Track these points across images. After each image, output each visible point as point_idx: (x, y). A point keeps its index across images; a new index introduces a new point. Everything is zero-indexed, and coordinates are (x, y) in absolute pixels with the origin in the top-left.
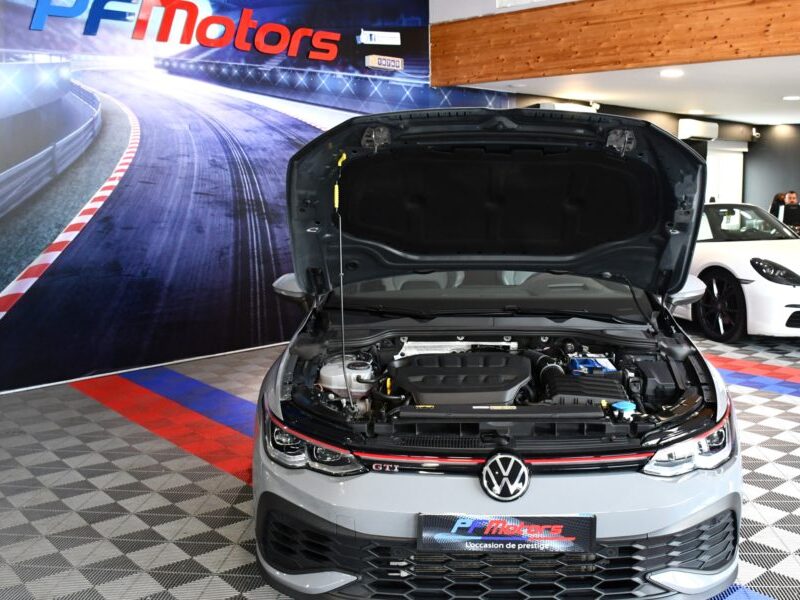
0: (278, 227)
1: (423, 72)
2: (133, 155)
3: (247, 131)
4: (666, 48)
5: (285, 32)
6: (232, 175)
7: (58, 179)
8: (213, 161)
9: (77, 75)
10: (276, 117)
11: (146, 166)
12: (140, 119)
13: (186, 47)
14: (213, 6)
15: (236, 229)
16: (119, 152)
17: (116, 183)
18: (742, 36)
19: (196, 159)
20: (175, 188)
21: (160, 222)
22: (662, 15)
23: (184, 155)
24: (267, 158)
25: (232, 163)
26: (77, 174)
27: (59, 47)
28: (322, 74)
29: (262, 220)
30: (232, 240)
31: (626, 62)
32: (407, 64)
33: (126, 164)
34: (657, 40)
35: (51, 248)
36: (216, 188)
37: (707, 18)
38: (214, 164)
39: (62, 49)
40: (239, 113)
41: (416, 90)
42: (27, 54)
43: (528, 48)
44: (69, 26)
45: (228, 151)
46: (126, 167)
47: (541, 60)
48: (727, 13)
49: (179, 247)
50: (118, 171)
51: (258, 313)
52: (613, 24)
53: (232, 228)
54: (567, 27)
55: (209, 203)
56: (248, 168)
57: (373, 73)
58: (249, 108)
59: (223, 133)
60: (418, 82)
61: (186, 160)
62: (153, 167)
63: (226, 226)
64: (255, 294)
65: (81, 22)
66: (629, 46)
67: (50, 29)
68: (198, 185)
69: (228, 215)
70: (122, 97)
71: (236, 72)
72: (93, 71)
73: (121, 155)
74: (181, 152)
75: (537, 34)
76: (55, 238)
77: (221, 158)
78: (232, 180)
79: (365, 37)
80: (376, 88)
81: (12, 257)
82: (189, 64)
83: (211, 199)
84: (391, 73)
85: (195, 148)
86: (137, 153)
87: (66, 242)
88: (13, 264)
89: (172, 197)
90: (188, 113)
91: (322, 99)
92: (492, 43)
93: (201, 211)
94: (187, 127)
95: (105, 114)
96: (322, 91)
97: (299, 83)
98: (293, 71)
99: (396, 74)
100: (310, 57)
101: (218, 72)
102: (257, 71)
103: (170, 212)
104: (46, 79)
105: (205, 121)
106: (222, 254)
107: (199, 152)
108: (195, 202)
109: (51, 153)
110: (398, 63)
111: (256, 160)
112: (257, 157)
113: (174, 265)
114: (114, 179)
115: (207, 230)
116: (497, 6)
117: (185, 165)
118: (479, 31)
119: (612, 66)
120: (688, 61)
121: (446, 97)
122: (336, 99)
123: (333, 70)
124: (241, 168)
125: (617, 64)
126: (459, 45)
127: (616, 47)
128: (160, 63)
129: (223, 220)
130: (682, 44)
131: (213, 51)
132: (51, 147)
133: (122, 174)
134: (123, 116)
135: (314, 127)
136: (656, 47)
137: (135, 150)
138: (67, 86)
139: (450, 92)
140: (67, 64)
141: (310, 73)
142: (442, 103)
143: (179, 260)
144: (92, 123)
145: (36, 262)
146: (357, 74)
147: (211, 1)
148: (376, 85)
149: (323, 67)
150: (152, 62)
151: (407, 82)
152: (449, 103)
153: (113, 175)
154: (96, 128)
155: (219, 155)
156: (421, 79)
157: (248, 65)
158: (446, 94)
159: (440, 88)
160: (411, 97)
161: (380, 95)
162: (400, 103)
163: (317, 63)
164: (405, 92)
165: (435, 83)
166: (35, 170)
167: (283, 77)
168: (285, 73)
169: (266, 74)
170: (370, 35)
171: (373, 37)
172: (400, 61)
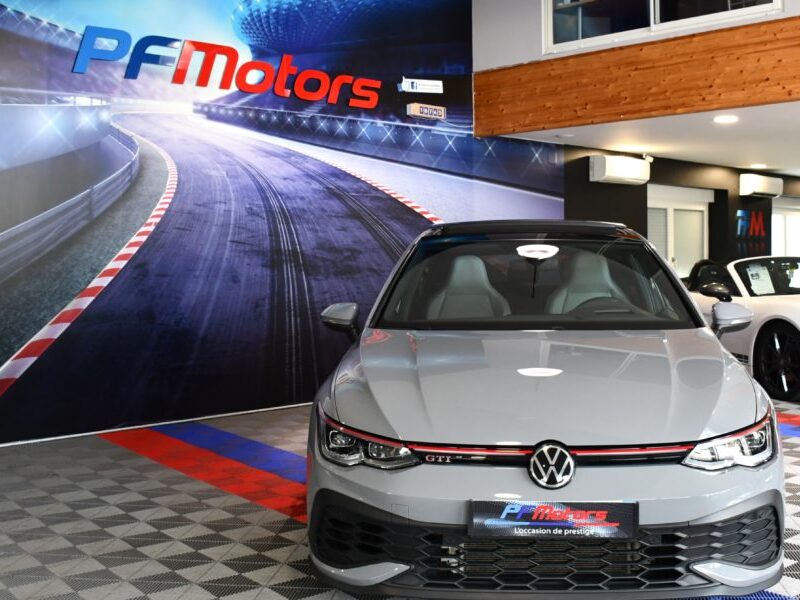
0: (315, 279)
1: (467, 121)
2: (170, 200)
3: (285, 179)
4: (718, 91)
5: (325, 79)
6: (269, 224)
7: (94, 223)
8: (250, 209)
9: (117, 118)
10: (314, 165)
11: (181, 212)
12: (177, 164)
13: (225, 92)
14: (253, 52)
15: (273, 280)
16: (156, 197)
17: (151, 229)
18: (795, 77)
19: (233, 206)
20: (211, 236)
21: (194, 270)
22: (713, 57)
23: (220, 202)
24: (305, 207)
25: (270, 211)
26: (113, 218)
27: (99, 90)
28: (362, 122)
29: (299, 272)
30: (268, 291)
31: (676, 107)
32: (449, 113)
33: (166, 203)
34: (708, 83)
35: (85, 293)
36: (253, 237)
37: (759, 60)
38: (251, 212)
39: (104, 92)
40: (277, 160)
41: (458, 140)
42: (69, 96)
43: (575, 95)
44: (110, 69)
45: (265, 199)
46: (163, 213)
47: (588, 107)
48: (779, 54)
49: (213, 298)
50: (153, 217)
51: (294, 369)
52: (662, 68)
53: (269, 279)
54: (616, 73)
55: (245, 252)
56: (285, 217)
57: (415, 123)
58: (288, 155)
59: (261, 181)
60: (461, 131)
61: (223, 207)
62: (190, 213)
63: (262, 277)
64: (291, 348)
65: (122, 65)
66: (680, 90)
68: (234, 234)
69: (264, 266)
70: (160, 142)
71: (275, 118)
72: (132, 115)
73: (158, 200)
74: (218, 199)
75: (585, 81)
76: (89, 282)
77: (259, 207)
78: (269, 227)
79: (406, 85)
80: (418, 138)
81: (46, 301)
82: (227, 109)
83: (248, 248)
84: (434, 122)
85: (232, 195)
86: (174, 199)
87: (100, 287)
88: (47, 308)
89: (208, 244)
90: (224, 158)
91: (362, 147)
92: (537, 91)
93: (237, 260)
94: (225, 173)
95: (143, 159)
96: (363, 139)
97: (339, 131)
98: (333, 119)
99: (439, 124)
100: (351, 104)
101: (257, 118)
102: (296, 118)
103: (206, 260)
104: (86, 121)
105: (245, 169)
106: (257, 306)
107: (236, 199)
108: (231, 251)
109: (89, 196)
110: (440, 112)
111: (294, 209)
112: (295, 206)
113: (208, 315)
114: (150, 224)
115: (243, 280)
116: (543, 52)
117: (222, 212)
118: (524, 78)
119: (662, 112)
120: (741, 104)
121: (490, 148)
122: (377, 148)
123: (374, 118)
124: (279, 218)
125: (668, 109)
126: (503, 93)
127: (666, 92)
128: (199, 107)
129: (259, 271)
130: (733, 86)
131: (252, 96)
132: (88, 191)
133: (158, 220)
134: (161, 161)
135: (354, 177)
136: (708, 91)
137: (172, 195)
138: (106, 129)
139: (494, 143)
140: (107, 108)
141: (350, 121)
142: (486, 154)
143: (213, 310)
144: (130, 167)
145: (70, 306)
146: (398, 123)
147: (251, 46)
148: (418, 134)
149: (363, 115)
150: (190, 107)
151: (449, 131)
152: (494, 155)
153: (149, 221)
154: (134, 171)
155: (256, 203)
156: (464, 129)
157: (287, 111)
158: (490, 145)
159: (484, 138)
160: (453, 147)
161: (422, 145)
162: (442, 154)
163: (357, 110)
164: (448, 143)
165: (479, 133)
166: (72, 213)
167: (322, 124)
168: (325, 121)
169: (304, 122)
170: (412, 83)
171: (415, 85)
172: (443, 109)
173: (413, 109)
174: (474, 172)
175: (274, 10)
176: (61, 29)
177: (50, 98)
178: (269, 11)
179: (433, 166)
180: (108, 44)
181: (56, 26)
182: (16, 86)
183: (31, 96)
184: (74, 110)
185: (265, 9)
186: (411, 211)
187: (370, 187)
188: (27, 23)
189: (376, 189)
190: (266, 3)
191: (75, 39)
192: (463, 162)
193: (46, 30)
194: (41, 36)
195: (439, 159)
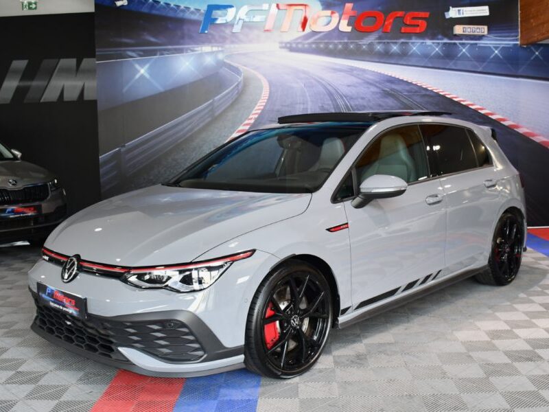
1: (513, 34)
2: (264, 104)
3: (349, 86)
7: (215, 119)
8: (323, 107)
9: (228, 57)
10: (373, 75)
11: (272, 111)
12: (269, 81)
13: (302, 33)
14: (322, 5)
16: (255, 102)
17: (252, 121)
19: (309, 106)
23: (300, 103)
24: (365, 104)
26: (227, 116)
27: (216, 42)
28: (412, 43)
32: (489, 30)
33: (259, 109)
38: (322, 109)
39: (220, 43)
40: (342, 73)
41: (504, 50)
42: (198, 47)
44: (222, 28)
45: (334, 100)
46: (259, 112)
50: (253, 114)
57: (461, 39)
58: (351, 71)
59: (329, 88)
60: (508, 42)
61: (301, 106)
62: (277, 111)
65: (230, 25)
67: (211, 32)
70: (257, 69)
71: (340, 46)
72: (238, 54)
73: (256, 104)
74: (298, 101)
77: (329, 105)
79: (453, 13)
80: (464, 50)
82: (304, 44)
84: (479, 38)
85: (309, 98)
86: (267, 103)
90: (303, 76)
91: (413, 61)
94: (303, 85)
95: (246, 80)
96: (414, 55)
97: (392, 51)
98: (388, 43)
99: (484, 38)
102: (357, 44)
104: (209, 61)
105: (319, 82)
107: (312, 101)
109: (211, 104)
110: (484, 30)
112: (357, 103)
114: (251, 119)
117: (301, 110)
121: (537, 53)
122: (426, 60)
123: (424, 39)
128: (284, 45)
131: (322, 34)
132: (211, 101)
133: (256, 116)
134: (258, 80)
135: (407, 82)
137: (266, 101)
138: (222, 64)
139: (542, 48)
140: (222, 51)
141: (403, 43)
142: (532, 58)
144: (238, 84)
146: (446, 41)
147: (321, 1)
148: (464, 48)
149: (413, 38)
150: (278, 45)
151: (496, 44)
152: (541, 58)
153: (251, 117)
154: (240, 88)
155: (326, 103)
156: (510, 40)
157: (350, 41)
158: (537, 51)
159: (529, 46)
160: (499, 55)
161: (469, 55)
162: (488, 60)
163: (409, 35)
164: (494, 52)
165: (526, 42)
166: (202, 114)
167: (379, 47)
168: (381, 45)
169: (364, 47)
170: (459, 11)
171: (461, 12)
172: (486, 27)
173: (458, 30)
174: (520, 72)
176: (192, 9)
177: (187, 50)
179: (480, 70)
181: (189, 8)
183: (175, 49)
184: (201, 55)
186: (458, 103)
187: (421, 87)
188: (172, 9)
189: (426, 89)
191: (201, 14)
192: (510, 66)
193: (183, 11)
194: (180, 15)
195: (485, 64)
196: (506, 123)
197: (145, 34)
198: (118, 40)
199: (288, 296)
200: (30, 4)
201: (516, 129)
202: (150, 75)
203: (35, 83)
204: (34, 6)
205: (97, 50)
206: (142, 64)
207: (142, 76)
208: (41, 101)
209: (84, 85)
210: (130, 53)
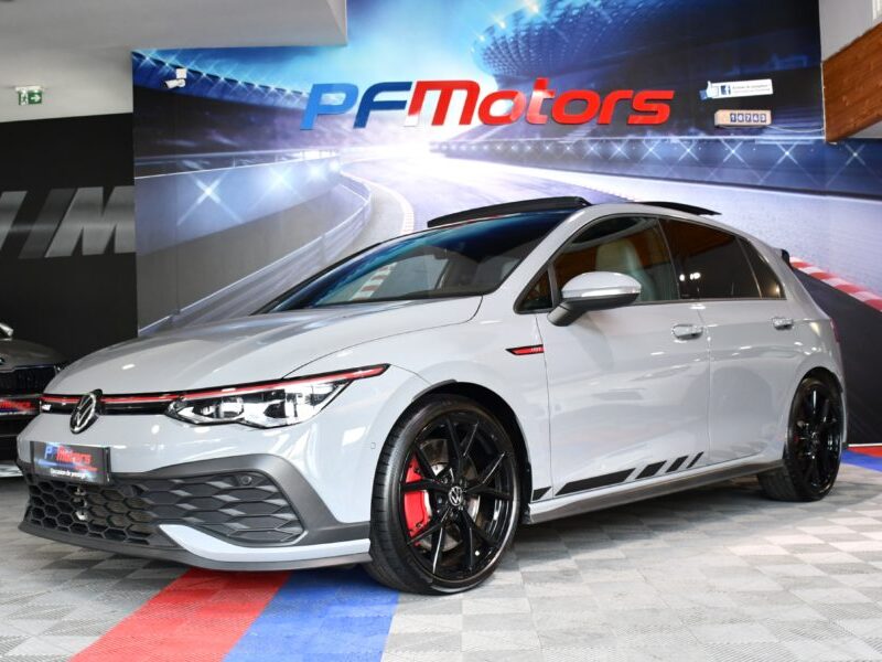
1: (814, 124)
5: (594, 98)
9: (346, 167)
13: (466, 128)
14: (498, 81)
27: (327, 143)
28: (648, 141)
32: (773, 117)
39: (333, 144)
41: (800, 148)
42: (298, 152)
44: (338, 122)
57: (729, 134)
60: (806, 137)
65: (350, 116)
67: (321, 128)
70: (393, 185)
71: (529, 148)
72: (364, 162)
79: (713, 91)
80: (733, 151)
82: (470, 146)
84: (760, 130)
91: (650, 170)
92: (872, 68)
95: (375, 204)
96: (650, 160)
97: (615, 154)
98: (607, 141)
99: (766, 131)
100: (631, 122)
101: (507, 150)
102: (557, 144)
104: (316, 174)
109: (320, 242)
110: (765, 116)
118: (860, 56)
121: (855, 155)
122: (671, 169)
123: (667, 135)
126: (845, 80)
128: (436, 147)
131: (501, 128)
132: (318, 239)
134: (396, 203)
138: (337, 179)
139: (862, 147)
140: (337, 158)
141: (631, 141)
142: (848, 162)
144: (363, 212)
146: (702, 136)
147: (496, 76)
148: (733, 148)
149: (649, 132)
150: (426, 148)
151: (786, 140)
154: (366, 217)
156: (810, 134)
157: (545, 139)
158: (855, 151)
159: (843, 143)
160: (792, 158)
161: (741, 159)
162: (774, 167)
163: (641, 128)
164: (783, 153)
165: (836, 135)
166: (304, 260)
167: (592, 149)
168: (596, 145)
169: (568, 148)
170: (723, 88)
171: (727, 89)
172: (768, 113)
173: (723, 117)
174: (828, 186)
175: (523, 34)
176: (289, 91)
177: (280, 157)
178: (517, 36)
179: (759, 184)
180: (335, 99)
181: (283, 90)
182: (246, 149)
183: (262, 156)
184: (303, 164)
185: (512, 34)
188: (256, 92)
190: (514, 28)
191: (302, 99)
192: (810, 175)
193: (274, 95)
194: (270, 102)
195: (769, 175)
196: (807, 271)
197: (214, 131)
198: (170, 142)
199: (444, 459)
200: (31, 94)
201: (824, 281)
202: (221, 196)
203: (36, 228)
204: (37, 98)
205: (136, 158)
206: (208, 180)
207: (208, 200)
208: (47, 255)
209: (115, 229)
210: (189, 164)
